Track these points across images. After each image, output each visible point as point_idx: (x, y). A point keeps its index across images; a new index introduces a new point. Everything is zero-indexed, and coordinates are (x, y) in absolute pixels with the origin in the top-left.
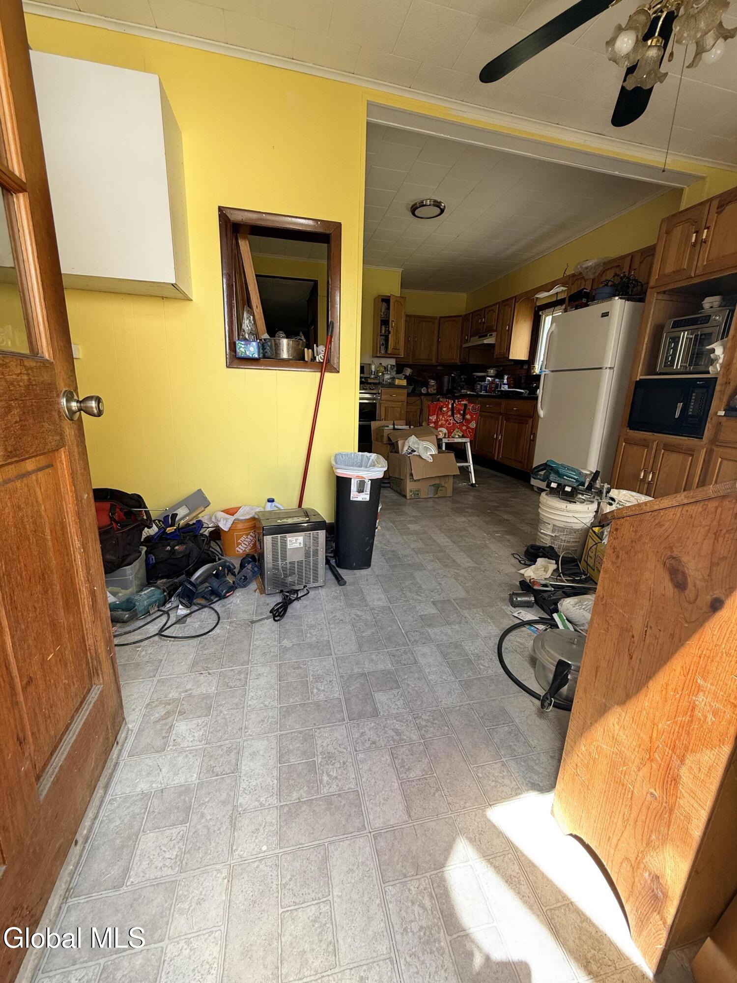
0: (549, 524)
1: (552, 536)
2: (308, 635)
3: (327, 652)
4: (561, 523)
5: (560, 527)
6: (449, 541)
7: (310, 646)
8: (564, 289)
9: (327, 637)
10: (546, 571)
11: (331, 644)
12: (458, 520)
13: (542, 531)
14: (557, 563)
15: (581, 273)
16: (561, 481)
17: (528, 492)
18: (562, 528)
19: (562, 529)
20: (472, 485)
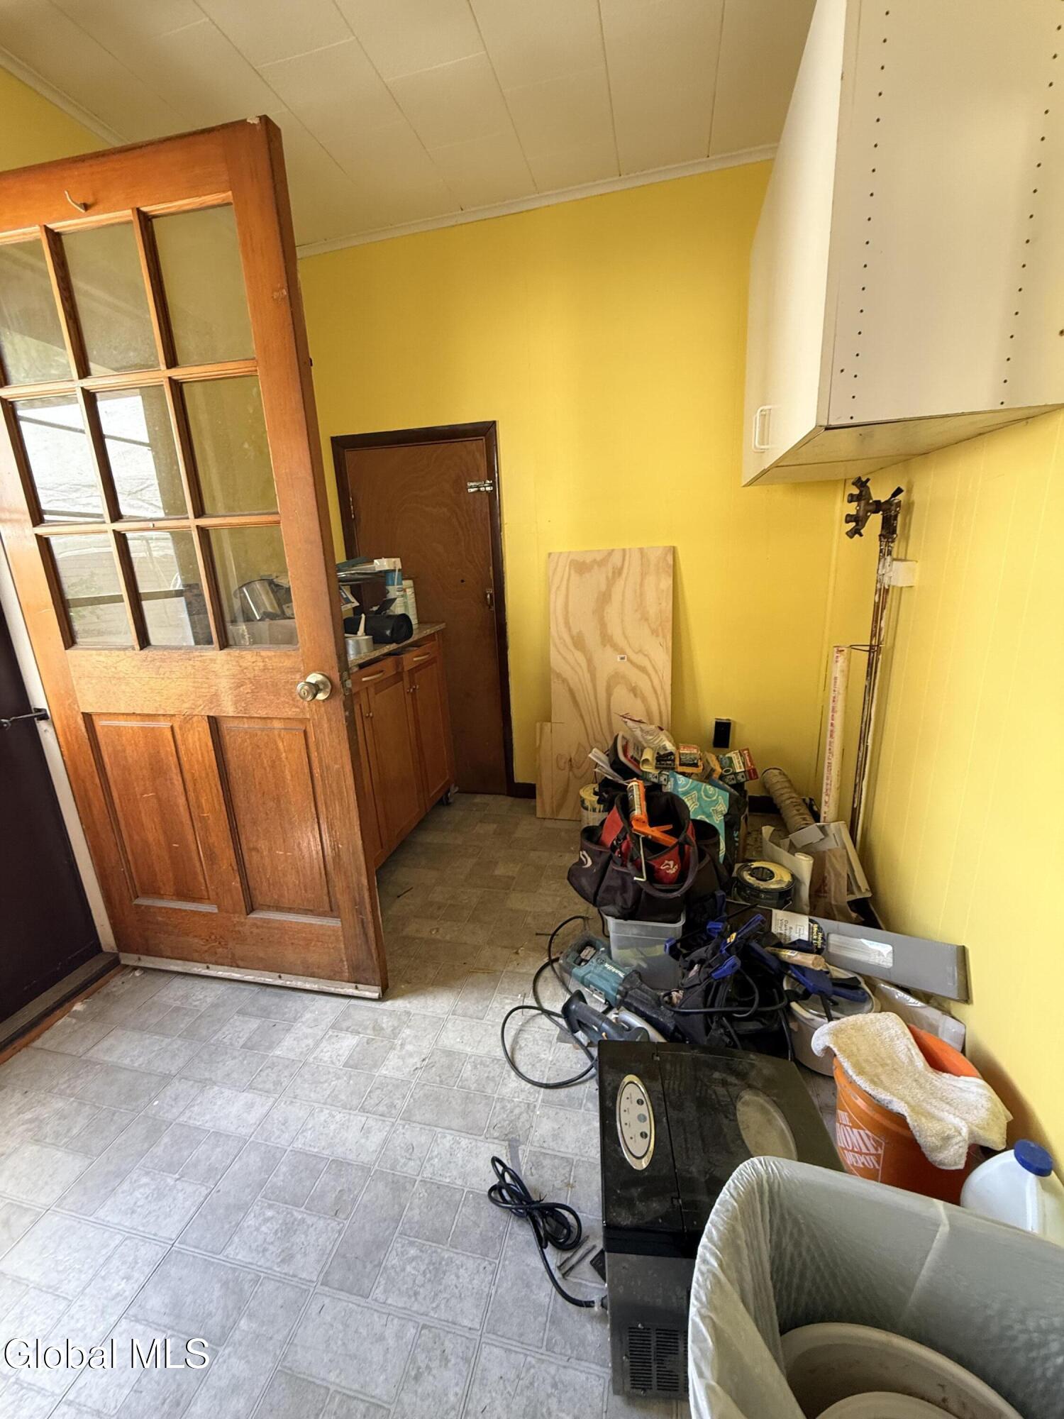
2: (413, 1252)
3: (336, 1277)
7: (381, 1245)
9: (382, 1298)
11: (353, 1298)
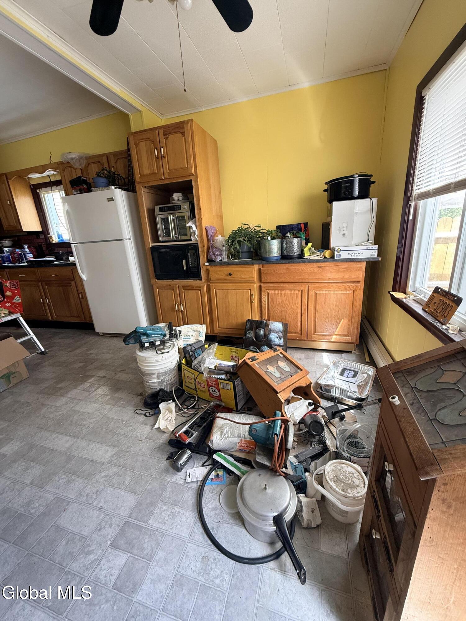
0: (154, 374)
1: (158, 382)
4: (162, 370)
5: (162, 373)
6: (67, 438)
8: (55, 173)
10: (171, 412)
12: (58, 404)
13: (150, 382)
14: (174, 401)
15: (68, 162)
16: (151, 339)
17: (96, 339)
18: (164, 372)
19: (164, 374)
20: (42, 353)
